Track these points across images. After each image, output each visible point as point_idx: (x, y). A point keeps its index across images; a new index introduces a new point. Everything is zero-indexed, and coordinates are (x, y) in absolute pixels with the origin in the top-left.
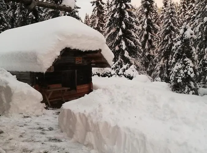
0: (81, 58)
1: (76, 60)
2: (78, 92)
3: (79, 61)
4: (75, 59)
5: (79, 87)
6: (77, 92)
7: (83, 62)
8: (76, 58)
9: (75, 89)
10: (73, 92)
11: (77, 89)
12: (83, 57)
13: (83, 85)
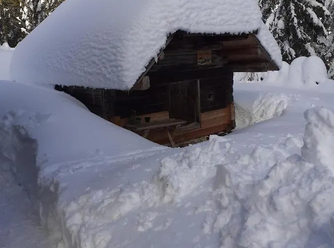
0: (210, 51)
1: (199, 57)
2: (204, 127)
3: (205, 59)
4: (196, 55)
5: (205, 117)
6: (201, 127)
7: (213, 61)
8: (199, 52)
9: (198, 121)
10: (192, 126)
11: (202, 120)
12: (213, 49)
13: (215, 112)
